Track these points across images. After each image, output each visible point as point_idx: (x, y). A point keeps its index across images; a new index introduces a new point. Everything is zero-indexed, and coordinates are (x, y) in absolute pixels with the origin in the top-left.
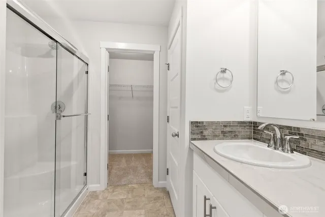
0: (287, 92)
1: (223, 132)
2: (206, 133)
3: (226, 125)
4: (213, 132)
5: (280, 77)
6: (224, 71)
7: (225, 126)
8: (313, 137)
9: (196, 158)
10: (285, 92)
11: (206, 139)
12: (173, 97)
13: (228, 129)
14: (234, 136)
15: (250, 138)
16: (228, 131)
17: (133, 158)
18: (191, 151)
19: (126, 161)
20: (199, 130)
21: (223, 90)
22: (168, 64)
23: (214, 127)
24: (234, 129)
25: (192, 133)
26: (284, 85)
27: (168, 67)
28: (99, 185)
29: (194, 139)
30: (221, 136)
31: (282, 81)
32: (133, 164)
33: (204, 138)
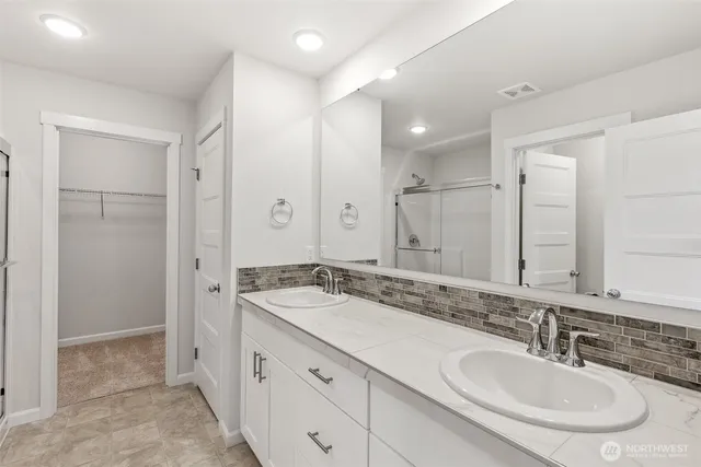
0: (351, 229)
1: (280, 279)
2: (258, 282)
3: (284, 269)
4: (268, 281)
5: (345, 211)
6: (282, 203)
7: (283, 272)
8: (355, 277)
9: (246, 315)
10: (349, 227)
11: (259, 290)
12: (209, 229)
13: (287, 275)
14: (293, 282)
15: (313, 284)
16: (287, 277)
17: (107, 349)
18: (239, 306)
19: (90, 358)
20: (250, 279)
21: (281, 227)
22: (198, 170)
23: (269, 274)
24: (294, 274)
25: (240, 283)
26: (349, 221)
27: (198, 175)
28: (38, 409)
29: (243, 292)
30: (278, 285)
31: (347, 215)
32: (110, 360)
33: (256, 289)
